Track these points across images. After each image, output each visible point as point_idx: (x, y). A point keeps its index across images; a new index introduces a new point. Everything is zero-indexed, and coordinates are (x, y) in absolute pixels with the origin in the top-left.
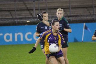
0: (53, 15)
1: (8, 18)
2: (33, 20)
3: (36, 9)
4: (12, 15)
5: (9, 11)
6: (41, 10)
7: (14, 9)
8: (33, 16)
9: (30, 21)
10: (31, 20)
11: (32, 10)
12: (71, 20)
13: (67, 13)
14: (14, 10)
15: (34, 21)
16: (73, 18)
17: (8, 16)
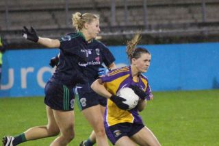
0: (160, 22)
1: (47, 30)
2: (110, 34)
3: (118, 8)
4: (56, 22)
5: (50, 11)
6: (129, 8)
7: (61, 7)
8: (109, 23)
9: (102, 36)
10: (106, 34)
11: (109, 8)
12: (206, 34)
13: (196, 16)
14: (63, 10)
15: (112, 36)
16: (211, 28)
17: (49, 24)
